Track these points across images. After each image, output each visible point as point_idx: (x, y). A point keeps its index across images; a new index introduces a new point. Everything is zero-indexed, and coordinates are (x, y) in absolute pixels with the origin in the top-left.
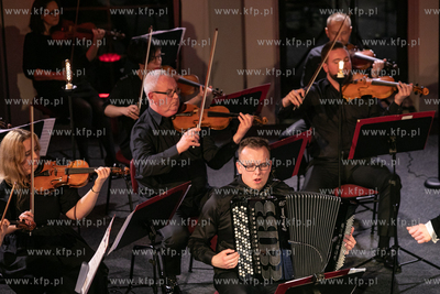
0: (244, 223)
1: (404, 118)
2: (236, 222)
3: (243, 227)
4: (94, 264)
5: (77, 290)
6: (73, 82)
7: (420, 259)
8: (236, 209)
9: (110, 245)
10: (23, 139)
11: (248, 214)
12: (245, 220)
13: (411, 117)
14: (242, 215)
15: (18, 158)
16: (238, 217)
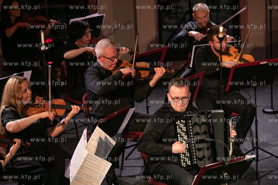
0: (184, 131)
1: (261, 63)
2: (179, 130)
3: (183, 134)
7: (272, 155)
8: (178, 122)
10: (20, 82)
11: (186, 125)
12: (184, 129)
13: (266, 62)
14: (182, 126)
15: (17, 95)
16: (180, 128)
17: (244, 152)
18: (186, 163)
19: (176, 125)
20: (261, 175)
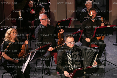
1: (108, 27)
3: (70, 58)
4: (26, 64)
5: (22, 71)
6: (21, 16)
7: (111, 63)
9: (31, 59)
12: (70, 56)
13: (109, 26)
16: (68, 56)
17: (101, 61)
18: (71, 69)
19: (67, 55)
20: (106, 71)
